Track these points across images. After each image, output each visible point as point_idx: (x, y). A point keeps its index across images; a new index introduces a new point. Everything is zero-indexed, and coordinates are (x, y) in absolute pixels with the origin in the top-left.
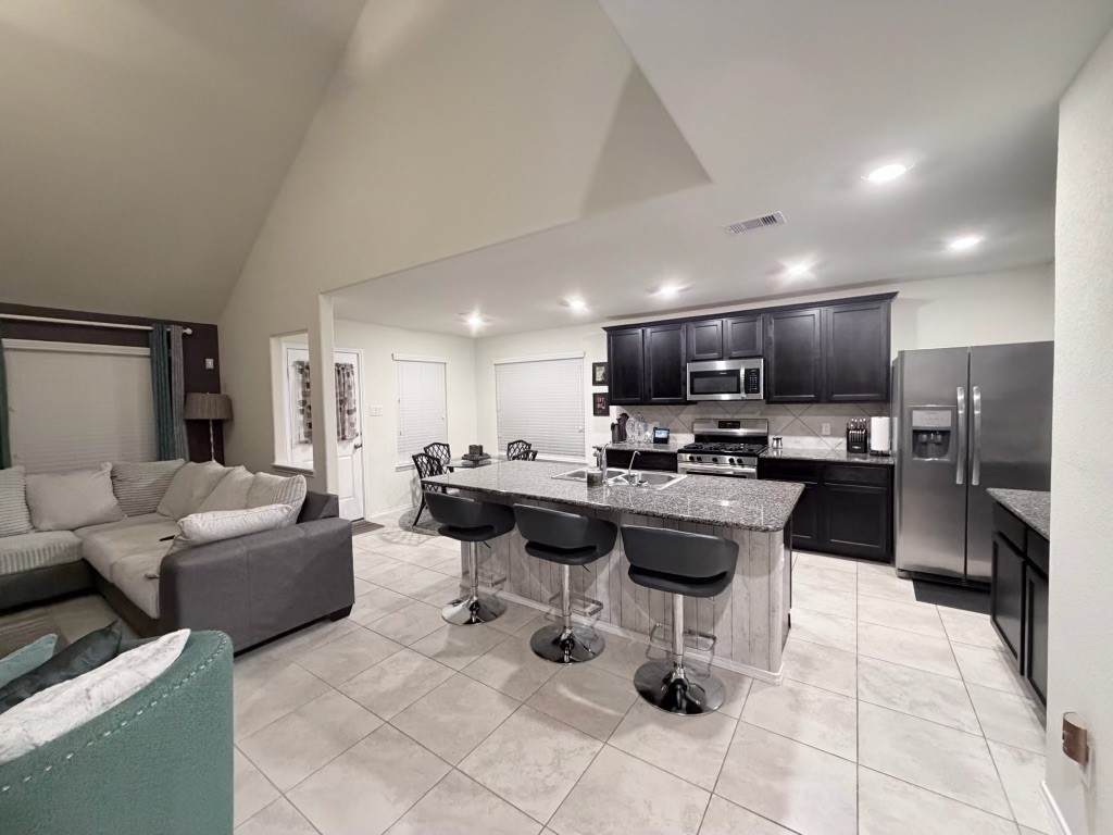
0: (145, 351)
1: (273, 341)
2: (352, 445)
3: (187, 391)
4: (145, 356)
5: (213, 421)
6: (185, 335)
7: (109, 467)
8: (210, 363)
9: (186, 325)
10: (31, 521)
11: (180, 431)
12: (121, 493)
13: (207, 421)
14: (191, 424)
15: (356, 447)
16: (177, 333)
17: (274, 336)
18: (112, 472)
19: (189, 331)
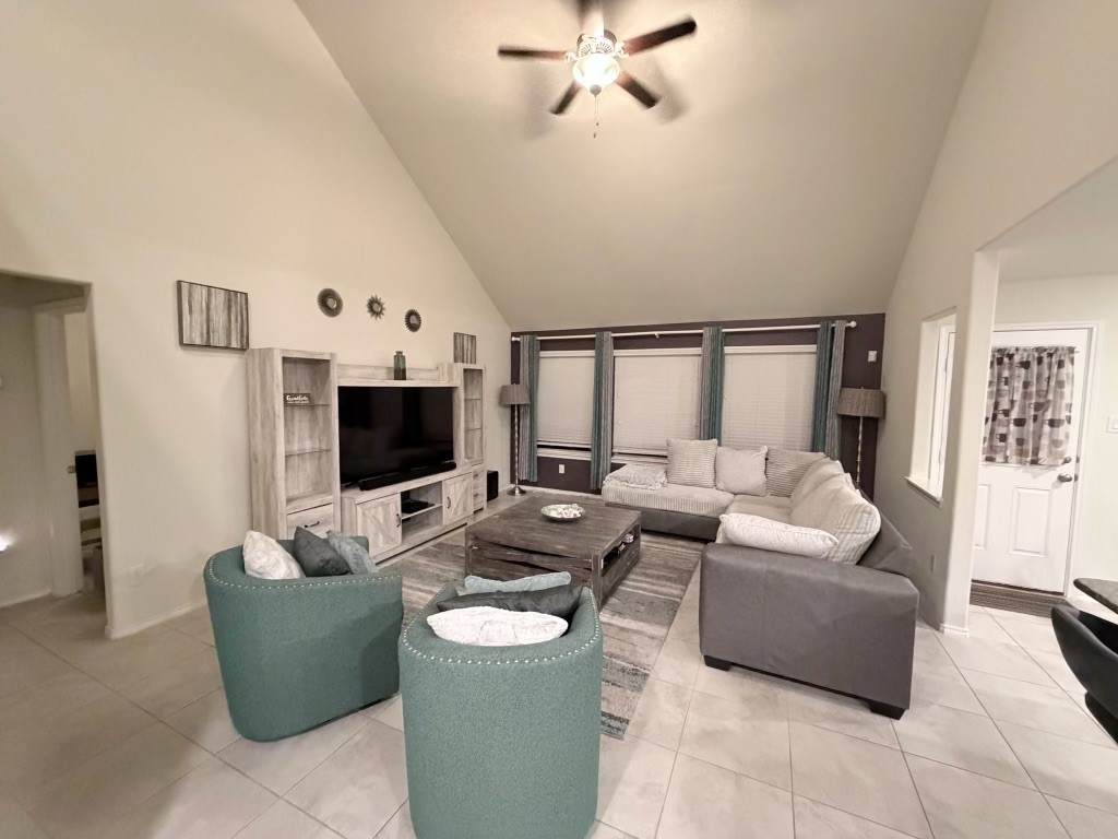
0: (813, 348)
1: (925, 325)
2: (1053, 475)
3: (844, 385)
4: (814, 353)
5: (864, 418)
6: (848, 329)
7: (764, 450)
8: (872, 356)
9: (849, 318)
10: (715, 480)
11: (833, 425)
12: (770, 473)
13: (858, 418)
14: (844, 418)
15: (1062, 479)
16: (840, 327)
17: (925, 319)
18: (767, 454)
19: (853, 324)
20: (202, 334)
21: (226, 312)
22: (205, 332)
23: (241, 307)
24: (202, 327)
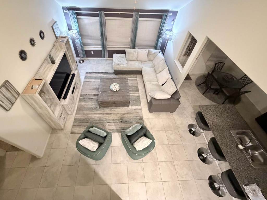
10: (137, 59)
18: (148, 51)
19: (171, 14)
20: (10, 104)
21: (8, 92)
22: (9, 102)
23: (10, 86)
24: (8, 102)
